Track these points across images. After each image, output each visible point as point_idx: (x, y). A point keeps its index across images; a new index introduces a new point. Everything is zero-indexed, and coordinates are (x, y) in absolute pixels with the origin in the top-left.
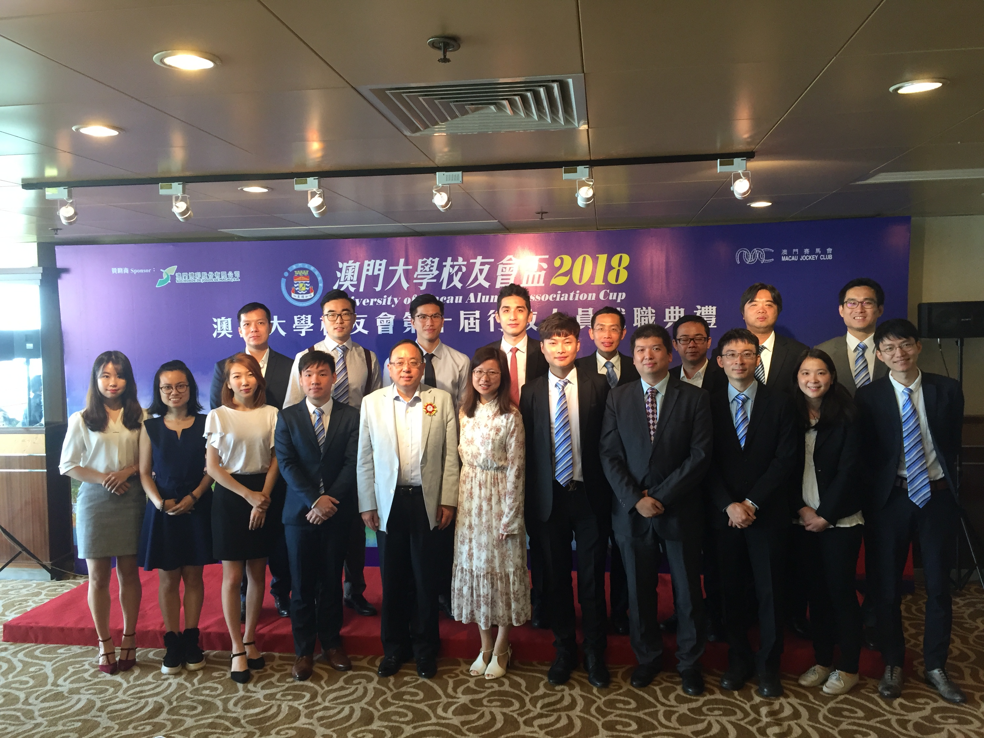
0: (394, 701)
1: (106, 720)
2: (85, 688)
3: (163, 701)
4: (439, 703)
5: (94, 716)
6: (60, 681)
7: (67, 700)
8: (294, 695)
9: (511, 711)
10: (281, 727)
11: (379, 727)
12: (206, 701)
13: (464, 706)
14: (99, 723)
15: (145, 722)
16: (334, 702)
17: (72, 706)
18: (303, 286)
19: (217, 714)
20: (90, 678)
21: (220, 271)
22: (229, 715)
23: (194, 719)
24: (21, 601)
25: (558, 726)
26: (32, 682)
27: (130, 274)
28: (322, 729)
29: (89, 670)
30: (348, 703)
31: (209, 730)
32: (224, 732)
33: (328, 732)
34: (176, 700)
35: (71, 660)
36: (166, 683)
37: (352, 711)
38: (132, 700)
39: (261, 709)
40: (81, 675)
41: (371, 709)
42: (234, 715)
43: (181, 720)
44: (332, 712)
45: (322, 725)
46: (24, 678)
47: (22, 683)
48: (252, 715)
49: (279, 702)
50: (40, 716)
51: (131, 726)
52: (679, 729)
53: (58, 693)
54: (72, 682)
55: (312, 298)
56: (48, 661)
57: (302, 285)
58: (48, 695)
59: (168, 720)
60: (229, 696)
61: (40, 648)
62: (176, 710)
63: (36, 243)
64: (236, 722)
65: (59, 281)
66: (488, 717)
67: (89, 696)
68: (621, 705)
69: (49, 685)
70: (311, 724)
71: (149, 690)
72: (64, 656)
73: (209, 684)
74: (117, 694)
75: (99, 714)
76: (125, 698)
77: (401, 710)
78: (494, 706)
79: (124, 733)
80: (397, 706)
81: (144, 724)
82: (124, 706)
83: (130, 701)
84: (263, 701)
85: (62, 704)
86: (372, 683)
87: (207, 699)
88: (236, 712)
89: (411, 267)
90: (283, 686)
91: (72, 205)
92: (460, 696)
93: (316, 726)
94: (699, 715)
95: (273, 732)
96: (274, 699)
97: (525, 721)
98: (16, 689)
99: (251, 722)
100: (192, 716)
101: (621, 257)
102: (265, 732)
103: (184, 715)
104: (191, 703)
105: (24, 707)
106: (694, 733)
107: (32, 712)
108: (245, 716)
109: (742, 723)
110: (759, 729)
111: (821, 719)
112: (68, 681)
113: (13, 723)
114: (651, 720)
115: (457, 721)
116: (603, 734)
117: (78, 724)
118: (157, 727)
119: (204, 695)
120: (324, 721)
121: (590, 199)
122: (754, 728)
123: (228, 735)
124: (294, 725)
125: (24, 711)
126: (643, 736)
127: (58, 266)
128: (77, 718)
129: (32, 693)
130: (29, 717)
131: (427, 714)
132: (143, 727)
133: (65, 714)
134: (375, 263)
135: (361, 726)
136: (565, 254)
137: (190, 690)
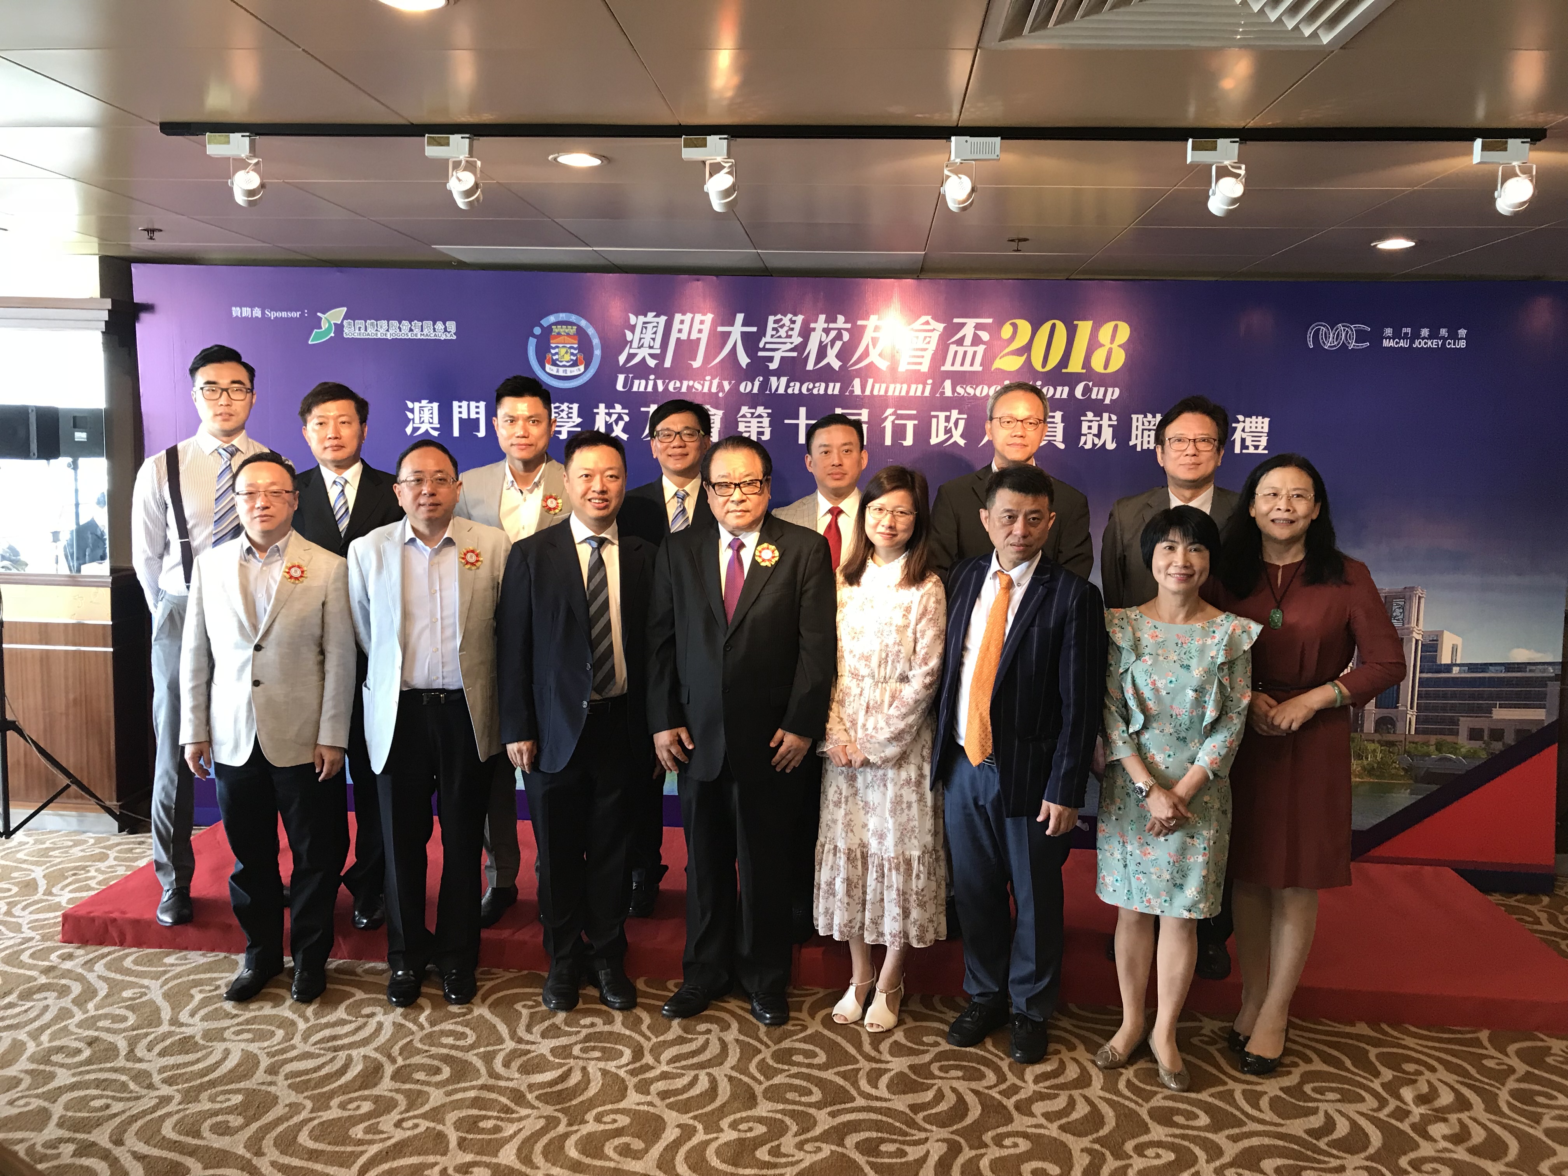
0: (780, 1066)
1: (287, 1092)
2: (232, 1030)
3: (381, 1058)
4: (858, 1070)
5: (263, 1083)
6: (184, 1017)
7: (204, 1052)
8: (603, 1050)
10: (600, 1109)
11: (771, 1111)
12: (452, 1057)
13: (901, 1075)
14: (277, 1097)
15: (355, 1095)
16: (677, 1065)
17: (218, 1064)
18: (566, 353)
19: (480, 1082)
21: (421, 320)
22: (502, 1083)
23: (442, 1091)
24: (76, 868)
25: (1075, 1116)
26: (132, 1019)
27: (264, 317)
28: (673, 1114)
30: (701, 1066)
31: (475, 1112)
32: (503, 1115)
33: (686, 1119)
34: (400, 1054)
35: (192, 977)
36: (373, 1024)
37: (713, 1082)
38: (321, 1052)
39: (554, 1074)
40: (218, 1005)
41: (746, 1079)
42: (511, 1084)
43: (420, 1092)
44: (680, 1083)
45: (670, 1107)
46: (116, 1010)
47: (115, 1018)
48: (542, 1085)
49: (581, 1063)
50: (164, 1081)
51: (335, 1102)
52: (1282, 1125)
53: (185, 1039)
54: (205, 1019)
55: (581, 374)
56: (151, 978)
57: (563, 351)
58: (168, 1042)
59: (397, 1091)
60: (489, 1048)
61: (131, 954)
62: (405, 1073)
63: (98, 257)
64: (518, 1097)
66: (950, 1100)
67: (243, 1045)
69: (166, 1023)
70: (650, 1104)
71: (346, 1035)
72: (179, 969)
73: (447, 1026)
74: (292, 1042)
75: (269, 1078)
76: (308, 1048)
77: (797, 1082)
78: (953, 1078)
79: (327, 1115)
80: (787, 1073)
81: (355, 1099)
82: (309, 1064)
83: (319, 1056)
84: (551, 1058)
85: (198, 1061)
86: (730, 1031)
87: (453, 1053)
88: (512, 1080)
89: (754, 329)
90: (579, 1032)
91: (257, 168)
92: (889, 1058)
93: (661, 1108)
94: (1305, 1101)
95: (590, 1116)
96: (570, 1056)
97: (1017, 1107)
98: (108, 1030)
99: (545, 1099)
100: (438, 1085)
101: (1116, 327)
102: (576, 1117)
103: (424, 1083)
104: (429, 1061)
105: (129, 1065)
106: (1309, 1132)
107: (147, 1074)
108: (531, 1087)
109: (1382, 1115)
110: (1413, 1126)
111: (1505, 1109)
112: (198, 1017)
113: (118, 1095)
114: (1228, 1107)
115: (900, 1103)
116: (1158, 1132)
117: (237, 1099)
118: (384, 1106)
119: (445, 1046)
120: (672, 1100)
121: (1234, 201)
122: (1405, 1126)
123: (511, 1121)
124: (622, 1105)
125: (133, 1073)
126: (1228, 1137)
127: (136, 300)
128: (237, 1086)
129: (138, 1038)
130: (145, 1084)
131: (844, 1090)
132: (355, 1105)
133: (207, 1079)
134: (693, 319)
135: (740, 1110)
136: (1022, 318)
137: (419, 1036)
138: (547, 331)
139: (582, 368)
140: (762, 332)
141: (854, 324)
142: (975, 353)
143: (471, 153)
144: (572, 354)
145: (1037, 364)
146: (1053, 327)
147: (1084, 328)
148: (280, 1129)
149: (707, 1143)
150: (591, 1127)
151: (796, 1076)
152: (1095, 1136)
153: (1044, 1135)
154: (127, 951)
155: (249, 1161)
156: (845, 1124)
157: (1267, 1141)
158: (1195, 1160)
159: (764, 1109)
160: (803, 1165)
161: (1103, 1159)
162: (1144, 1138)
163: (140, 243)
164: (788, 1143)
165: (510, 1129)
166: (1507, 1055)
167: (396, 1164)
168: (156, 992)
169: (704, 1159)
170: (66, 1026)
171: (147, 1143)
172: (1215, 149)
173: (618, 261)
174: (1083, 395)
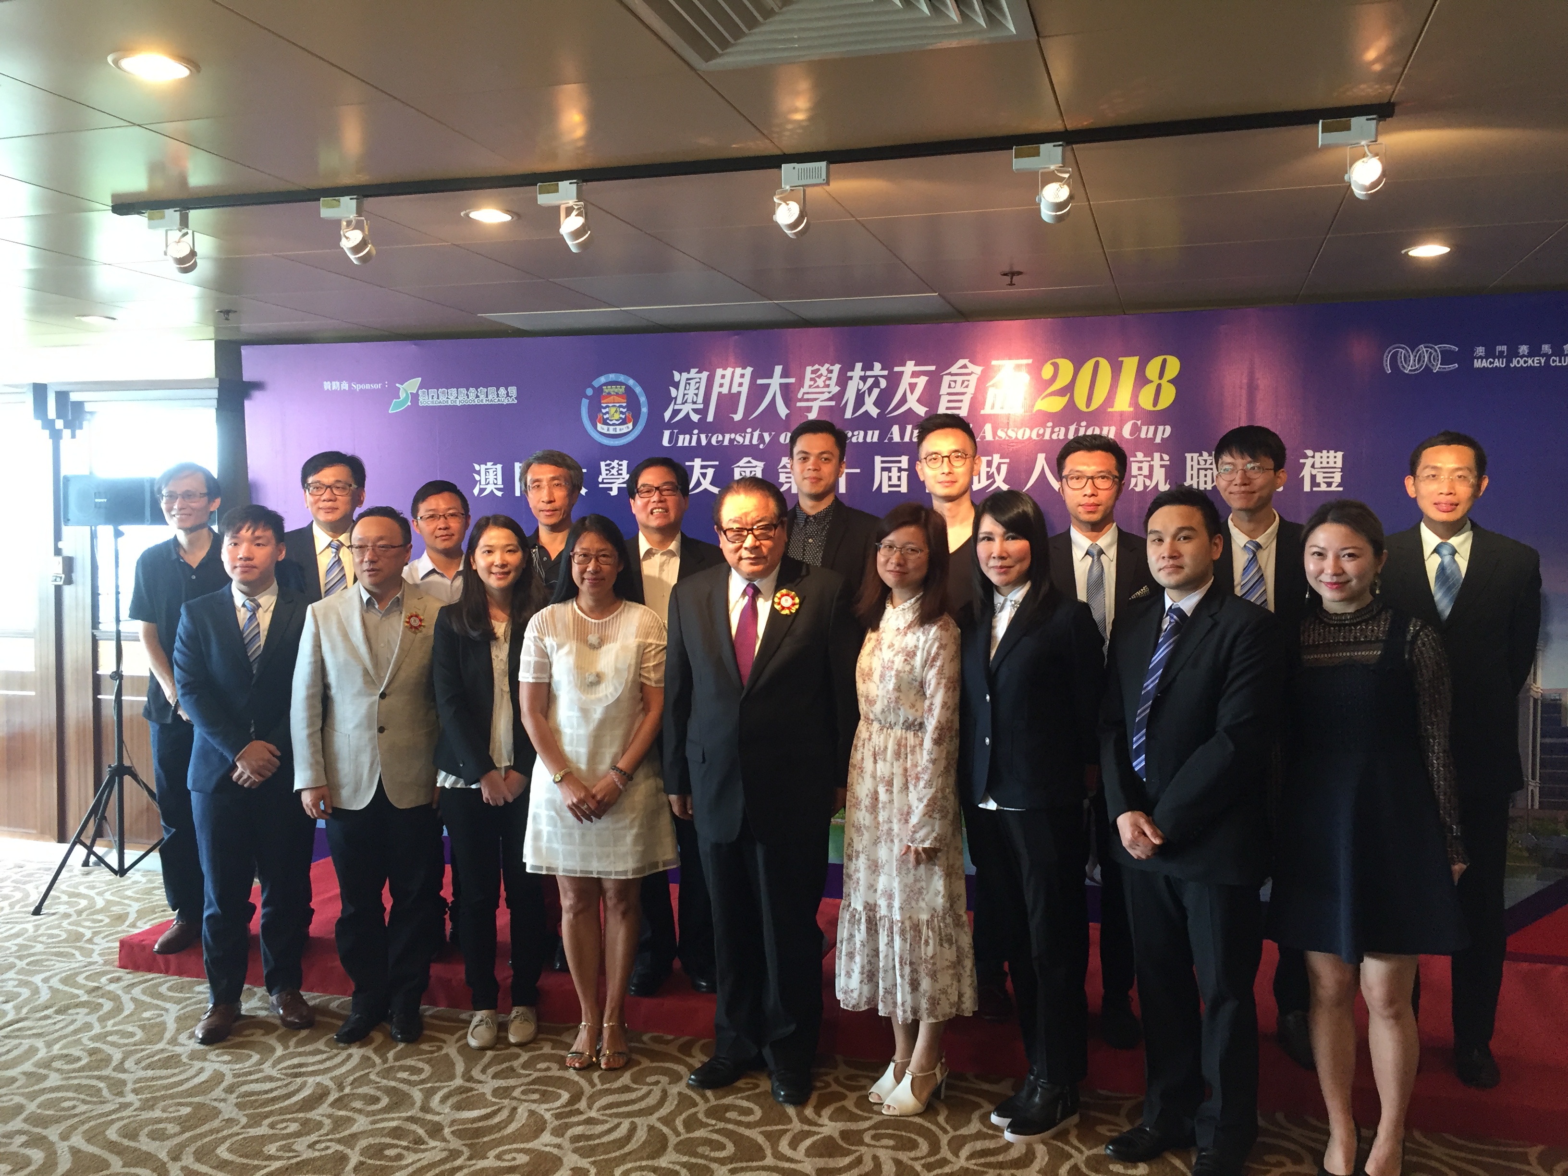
0: (709, 1121)
1: (232, 1108)
3: (330, 1085)
4: (785, 1131)
5: (215, 1100)
7: (184, 1068)
8: (544, 1093)
9: (912, 1159)
10: (506, 1147)
11: (673, 1163)
12: (397, 1089)
13: (827, 1140)
14: (220, 1112)
15: (291, 1116)
16: (607, 1112)
17: (187, 1080)
18: (616, 411)
19: (409, 1114)
21: (486, 386)
22: (429, 1117)
23: (370, 1119)
26: (139, 1035)
27: (351, 391)
28: (575, 1157)
30: (628, 1115)
31: (388, 1140)
33: (584, 1163)
34: (351, 1084)
36: (343, 1056)
37: (633, 1129)
38: (283, 1077)
39: (483, 1112)
41: (665, 1130)
42: (437, 1118)
43: (348, 1119)
44: (598, 1129)
45: (575, 1151)
46: (130, 1028)
47: (124, 1034)
48: (464, 1121)
49: (514, 1103)
50: (133, 1091)
51: (268, 1121)
53: (173, 1055)
55: (629, 431)
56: (175, 1003)
57: (614, 411)
58: (156, 1058)
59: (329, 1116)
60: (437, 1085)
61: (170, 981)
62: (346, 1101)
63: (213, 342)
64: (435, 1130)
65: (247, 404)
66: (868, 1166)
67: (217, 1066)
69: (165, 1041)
70: (559, 1146)
71: (313, 1064)
73: (410, 1062)
74: (262, 1066)
75: (223, 1096)
76: (274, 1073)
77: (715, 1137)
78: (882, 1147)
79: (253, 1132)
80: (710, 1128)
81: (288, 1120)
82: (268, 1086)
83: (278, 1080)
84: (490, 1098)
85: (174, 1075)
87: (402, 1086)
88: (440, 1114)
89: (793, 380)
90: (530, 1075)
92: (826, 1123)
93: (566, 1151)
95: (492, 1154)
96: (508, 1096)
98: (112, 1044)
99: (460, 1133)
100: (368, 1114)
101: (1164, 362)
102: (478, 1153)
103: (356, 1111)
104: (373, 1092)
105: (113, 1074)
107: (124, 1083)
108: (453, 1122)
113: (88, 1099)
115: (809, 1167)
117: (186, 1111)
118: (308, 1127)
119: (397, 1079)
120: (582, 1144)
121: (1063, 205)
123: (416, 1151)
124: (529, 1145)
125: (112, 1082)
127: (246, 378)
128: (189, 1100)
129: (132, 1053)
130: (116, 1092)
131: (760, 1149)
132: (285, 1125)
133: (171, 1091)
134: (733, 373)
135: (642, 1159)
136: (1063, 357)
137: (378, 1069)
138: (599, 391)
139: (630, 425)
140: (800, 383)
141: (891, 371)
143: (358, 212)
144: (621, 413)
145: (1081, 403)
146: (1097, 364)
147: (1130, 364)
148: (207, 1140)
150: (489, 1162)
154: (171, 978)
155: (165, 1164)
159: (667, 1160)
165: (410, 1158)
168: (171, 1015)
170: (80, 1038)
171: (88, 1141)
172: (1039, 154)
174: (1131, 435)
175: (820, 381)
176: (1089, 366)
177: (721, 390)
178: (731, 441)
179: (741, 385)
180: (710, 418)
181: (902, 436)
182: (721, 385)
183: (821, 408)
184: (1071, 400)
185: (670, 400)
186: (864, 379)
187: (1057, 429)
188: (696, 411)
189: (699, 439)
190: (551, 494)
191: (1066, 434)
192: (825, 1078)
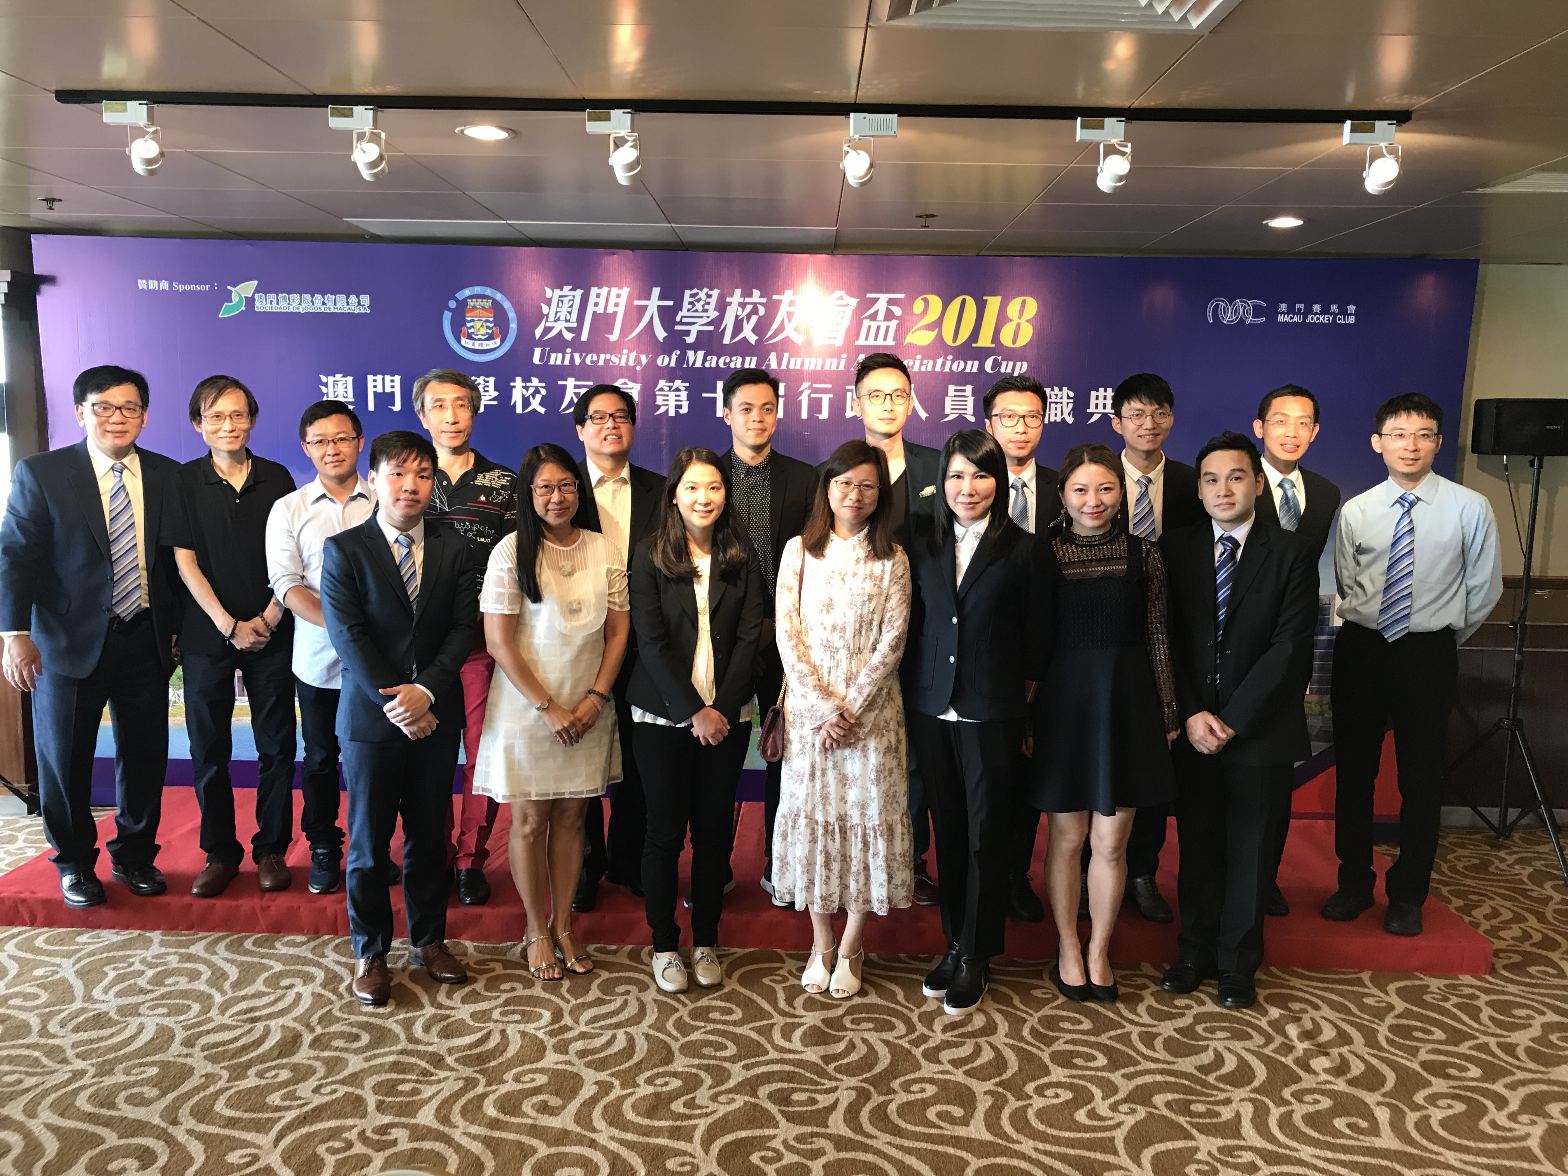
0: (697, 1024)
1: (203, 1062)
2: (147, 1005)
3: (299, 1027)
4: (773, 1025)
5: (179, 1056)
7: (118, 1027)
8: (523, 1013)
9: (896, 1038)
10: (518, 1069)
11: (687, 1066)
12: (371, 1024)
13: (814, 1029)
14: (193, 1068)
15: (274, 1063)
16: (596, 1025)
17: (132, 1038)
18: (482, 326)
19: (399, 1047)
20: (149, 987)
21: (334, 293)
22: (421, 1048)
23: (360, 1057)
25: (979, 1062)
26: (44, 997)
27: (172, 291)
28: (591, 1072)
29: (143, 972)
30: (618, 1026)
31: (394, 1076)
33: (604, 1076)
34: (319, 1023)
35: (105, 955)
36: (291, 994)
37: (631, 1040)
38: (240, 1024)
39: (473, 1037)
40: (132, 981)
41: (662, 1036)
42: (431, 1049)
43: (338, 1059)
44: (598, 1042)
45: (588, 1065)
46: (28, 988)
47: (26, 997)
48: (461, 1049)
49: (501, 1026)
51: (252, 1072)
52: (1174, 1063)
53: (99, 1015)
54: (118, 995)
55: (496, 347)
56: (64, 957)
57: (479, 325)
58: (81, 1019)
59: (316, 1058)
60: (409, 1015)
61: (42, 933)
62: (324, 1041)
64: (437, 1061)
65: (39, 297)
66: (862, 1050)
67: (158, 1020)
68: (1066, 1025)
69: (79, 999)
70: (568, 1063)
71: (265, 1007)
72: (91, 948)
74: (209, 1015)
76: (226, 1020)
77: (711, 1038)
78: (866, 1030)
79: (244, 1084)
80: (703, 1030)
81: (274, 1068)
82: (227, 1035)
83: (236, 1027)
84: (472, 1023)
85: (112, 1035)
86: (649, 991)
87: (372, 1020)
88: (431, 1044)
89: (671, 303)
90: (498, 997)
91: (155, 136)
92: (803, 1013)
93: (579, 1067)
94: (1196, 1040)
95: (509, 1076)
96: (489, 1020)
97: (926, 1055)
98: (20, 1008)
99: (465, 1061)
100: (357, 1051)
101: (1024, 303)
102: (495, 1078)
103: (342, 1050)
104: (347, 1029)
105: (43, 1041)
106: (1200, 1068)
107: (60, 1049)
108: (450, 1051)
109: (1267, 1051)
110: (1297, 1061)
111: (1384, 1044)
112: (112, 992)
113: (31, 1070)
114: (1124, 1048)
115: (812, 1055)
116: (1058, 1074)
117: (154, 1071)
118: (301, 1073)
119: (365, 1014)
120: (590, 1058)
121: (1120, 178)
122: (1289, 1060)
123: (430, 1083)
124: (540, 1065)
125: (47, 1049)
126: (1123, 1076)
127: (37, 271)
128: (153, 1059)
129: (51, 1015)
130: (59, 1059)
131: (759, 1044)
132: (273, 1073)
133: (122, 1052)
134: (609, 293)
135: (656, 1066)
136: (932, 293)
137: (338, 1005)
138: (462, 304)
139: (498, 341)
140: (678, 306)
141: (770, 299)
142: (888, 328)
143: (375, 124)
144: (488, 327)
145: (948, 339)
146: (964, 302)
147: (993, 303)
148: (196, 1099)
149: (624, 1098)
150: (509, 1086)
151: (711, 1032)
152: (998, 1079)
153: (950, 1081)
154: (38, 931)
155: (164, 1130)
156: (758, 1076)
157: (1159, 1078)
158: (1092, 1098)
159: (680, 1064)
160: (715, 1117)
161: (1006, 1101)
162: (1045, 1080)
163: (39, 214)
164: (702, 1096)
165: (428, 1091)
166: (1387, 994)
167: (313, 1128)
168: (68, 970)
169: (620, 1113)
171: (62, 1115)
172: (1102, 127)
173: (533, 234)
174: (992, 369)
175: (699, 306)
176: (956, 303)
177: (596, 309)
178: (607, 361)
179: (617, 305)
180: (584, 337)
181: (779, 363)
182: (596, 304)
183: (699, 332)
184: (940, 335)
185: (541, 317)
186: (743, 305)
187: (925, 362)
188: (569, 329)
189: (572, 359)
190: (455, 415)
191: (934, 366)
192: (781, 972)
